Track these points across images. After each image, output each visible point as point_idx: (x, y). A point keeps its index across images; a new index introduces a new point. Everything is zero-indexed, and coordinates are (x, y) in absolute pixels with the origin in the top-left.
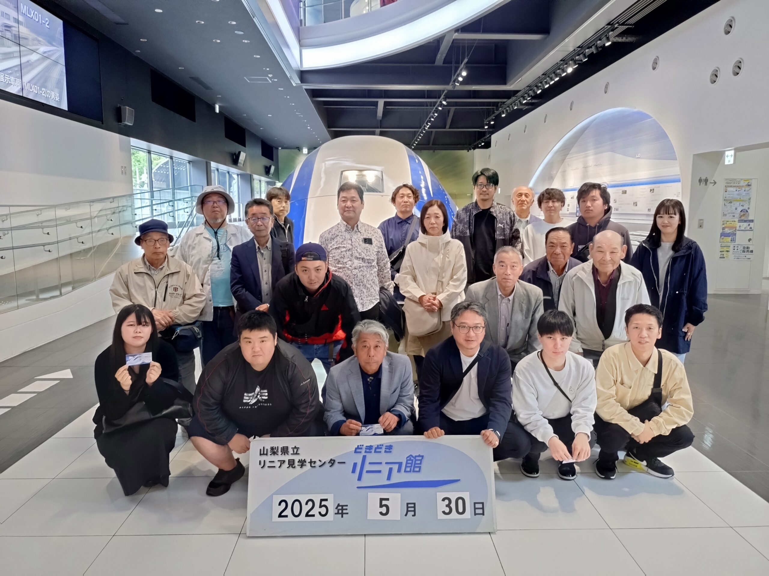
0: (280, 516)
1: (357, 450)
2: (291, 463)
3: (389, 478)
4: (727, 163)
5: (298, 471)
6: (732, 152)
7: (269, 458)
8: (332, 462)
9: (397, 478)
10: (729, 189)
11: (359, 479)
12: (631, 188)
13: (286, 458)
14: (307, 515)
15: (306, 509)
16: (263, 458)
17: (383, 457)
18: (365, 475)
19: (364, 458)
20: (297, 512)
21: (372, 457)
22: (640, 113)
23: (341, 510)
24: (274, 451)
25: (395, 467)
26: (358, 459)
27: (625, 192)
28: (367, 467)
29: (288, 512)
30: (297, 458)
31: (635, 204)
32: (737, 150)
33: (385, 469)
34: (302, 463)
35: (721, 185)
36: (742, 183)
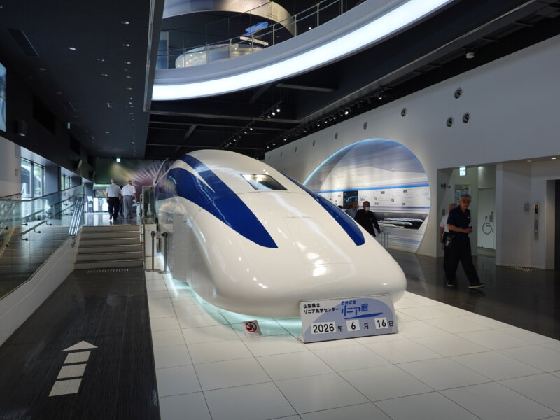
0: (315, 332)
1: (342, 303)
2: (317, 311)
3: (356, 314)
4: (461, 174)
5: (320, 314)
6: (464, 168)
7: (308, 309)
8: (333, 309)
9: (360, 314)
10: (458, 191)
11: (345, 315)
12: (388, 190)
13: (315, 309)
14: (325, 331)
15: (324, 328)
16: (306, 309)
17: (352, 306)
18: (347, 314)
19: (345, 307)
20: (321, 330)
21: (348, 306)
22: (392, 142)
23: (340, 329)
24: (309, 306)
25: (358, 310)
26: (343, 307)
27: (383, 193)
28: (347, 310)
29: (317, 330)
30: (319, 308)
31: (393, 200)
32: (467, 167)
33: (354, 310)
34: (322, 310)
35: (453, 188)
36: (464, 187)
